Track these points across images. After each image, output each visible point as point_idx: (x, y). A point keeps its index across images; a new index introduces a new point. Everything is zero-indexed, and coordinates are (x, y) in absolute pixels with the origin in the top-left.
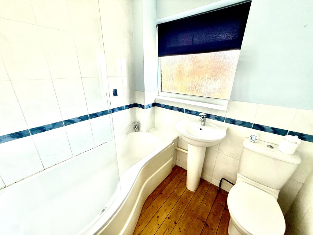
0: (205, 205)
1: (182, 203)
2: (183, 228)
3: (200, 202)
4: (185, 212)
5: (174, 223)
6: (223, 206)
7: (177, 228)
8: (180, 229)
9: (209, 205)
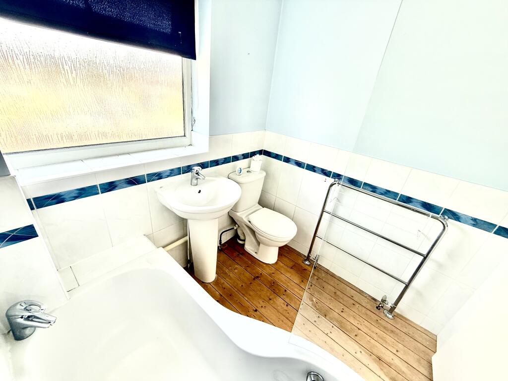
0: (236, 271)
1: (230, 295)
2: (262, 304)
3: (231, 275)
4: (243, 296)
5: (256, 313)
6: (238, 255)
7: (263, 311)
8: (262, 307)
9: (236, 266)
